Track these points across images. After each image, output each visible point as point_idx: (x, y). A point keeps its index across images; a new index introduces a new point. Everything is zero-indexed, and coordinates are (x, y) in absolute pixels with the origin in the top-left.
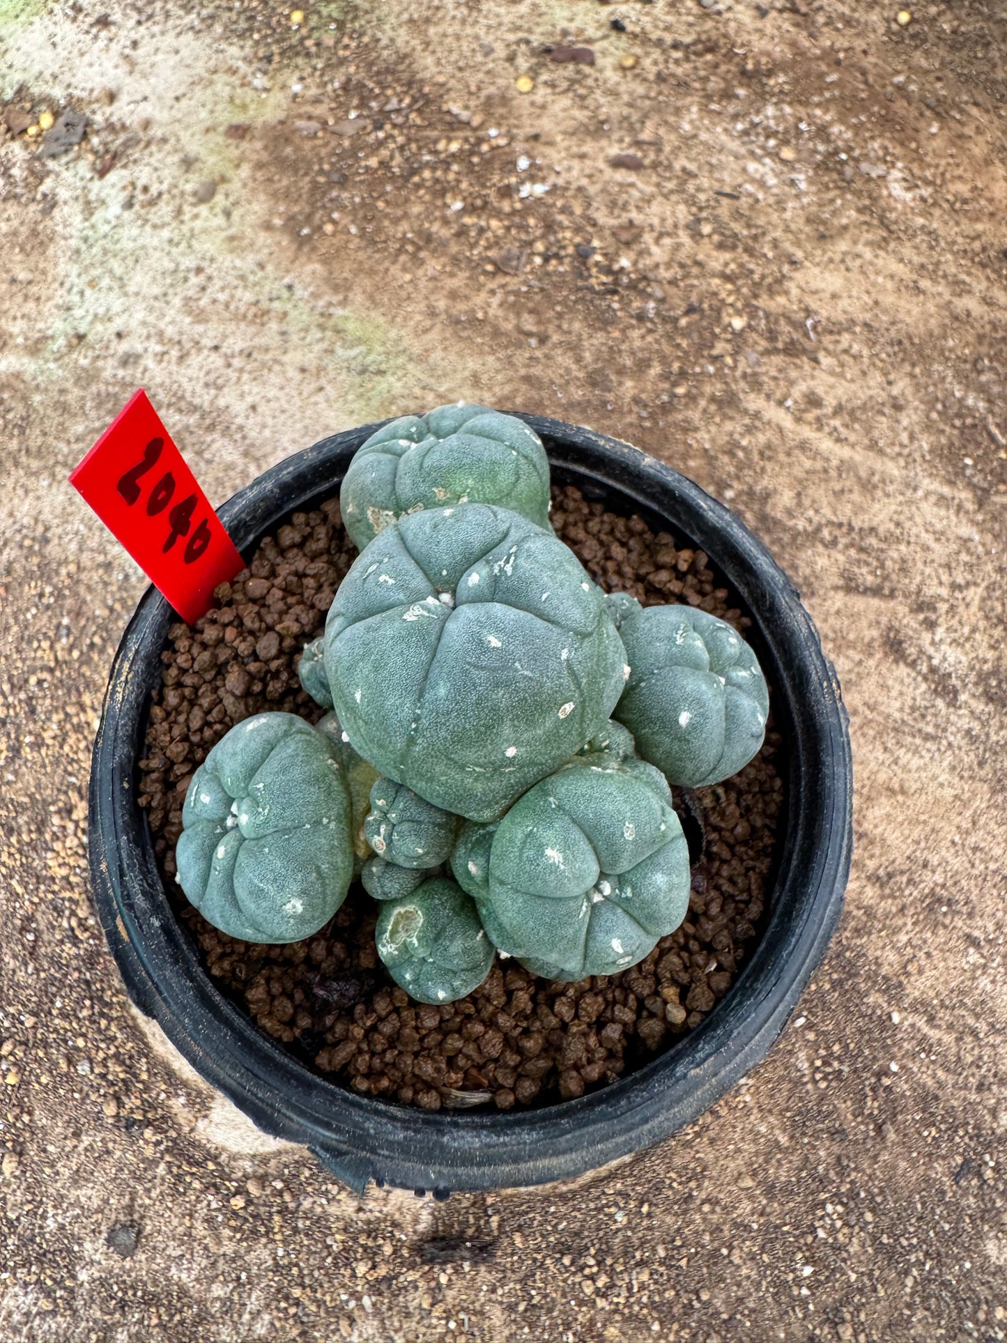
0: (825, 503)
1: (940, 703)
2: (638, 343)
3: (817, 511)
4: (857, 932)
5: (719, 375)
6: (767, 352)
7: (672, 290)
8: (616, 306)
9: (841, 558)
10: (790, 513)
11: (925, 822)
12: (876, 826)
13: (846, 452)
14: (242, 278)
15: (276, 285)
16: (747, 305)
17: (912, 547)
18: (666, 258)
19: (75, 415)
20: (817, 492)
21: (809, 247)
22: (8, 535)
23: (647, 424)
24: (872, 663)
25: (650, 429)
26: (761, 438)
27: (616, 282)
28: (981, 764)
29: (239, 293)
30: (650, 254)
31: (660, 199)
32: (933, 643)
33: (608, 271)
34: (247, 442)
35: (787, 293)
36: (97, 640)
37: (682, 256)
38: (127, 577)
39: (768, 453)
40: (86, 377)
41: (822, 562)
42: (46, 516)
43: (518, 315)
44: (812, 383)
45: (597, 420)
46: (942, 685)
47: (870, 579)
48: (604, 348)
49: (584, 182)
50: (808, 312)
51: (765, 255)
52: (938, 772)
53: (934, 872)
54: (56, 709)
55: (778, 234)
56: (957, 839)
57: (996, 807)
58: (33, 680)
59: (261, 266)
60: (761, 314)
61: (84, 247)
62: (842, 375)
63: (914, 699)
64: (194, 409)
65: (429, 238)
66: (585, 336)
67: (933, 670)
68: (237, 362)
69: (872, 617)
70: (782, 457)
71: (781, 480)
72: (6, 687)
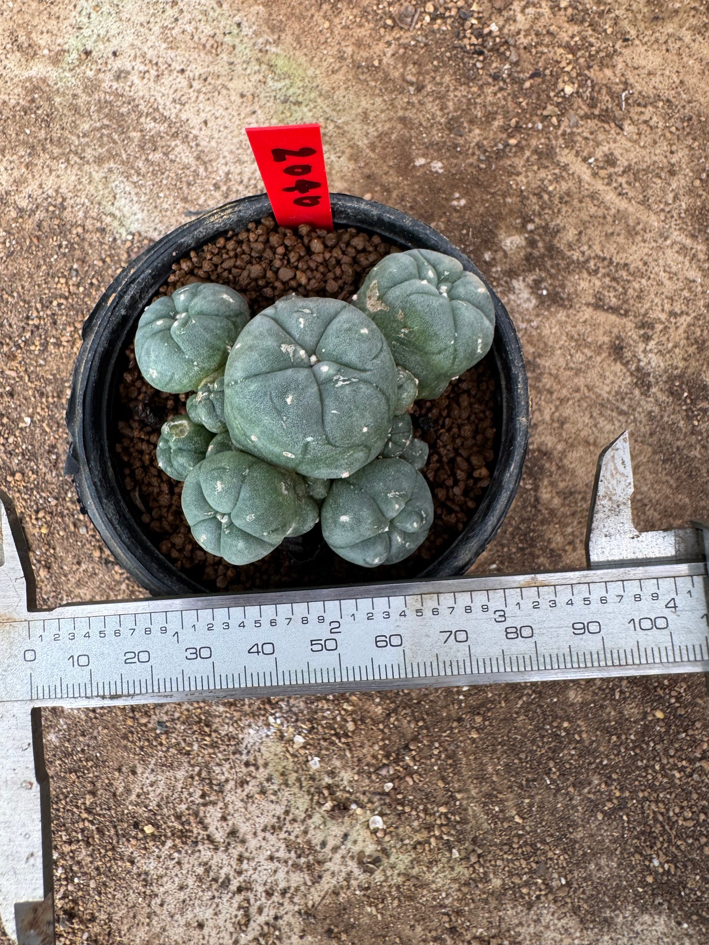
0: (597, 242)
1: (637, 392)
2: (490, 98)
3: (590, 247)
5: (545, 131)
6: (586, 117)
7: (525, 56)
8: (479, 65)
9: (598, 283)
10: (570, 246)
13: (623, 204)
14: (205, 13)
15: (229, 22)
16: (580, 74)
17: (651, 282)
18: (527, 26)
19: (83, 116)
20: (595, 233)
21: (642, 26)
22: (39, 201)
23: (483, 166)
24: (599, 359)
25: (485, 171)
26: (564, 186)
27: (483, 45)
28: (651, 435)
29: (201, 26)
30: (515, 21)
32: (645, 351)
33: (479, 35)
34: (199, 148)
35: (614, 66)
36: (95, 281)
37: (539, 26)
38: (115, 240)
39: (566, 199)
40: (91, 87)
41: (583, 284)
43: (405, 65)
44: (613, 145)
45: (447, 159)
46: (642, 380)
47: (614, 301)
48: (464, 100)
50: (626, 85)
51: (605, 31)
54: (69, 324)
57: (653, 462)
58: (55, 303)
59: (220, 3)
60: (589, 82)
62: (637, 142)
63: (620, 387)
64: (165, 119)
66: (452, 88)
67: (638, 369)
68: (196, 85)
69: (608, 328)
70: (575, 202)
71: (570, 220)
72: (39, 306)
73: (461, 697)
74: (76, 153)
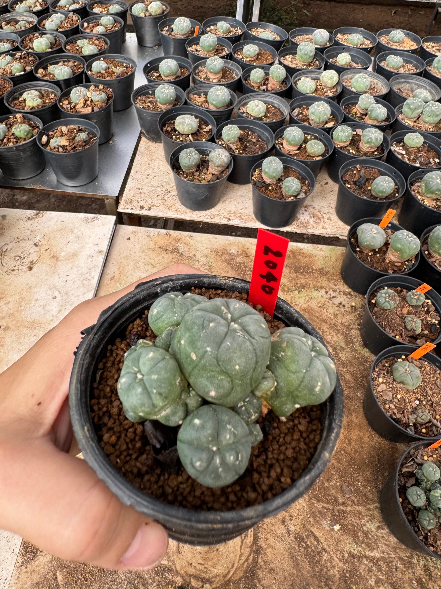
1: (287, 535)
4: (258, 569)
46: (288, 532)
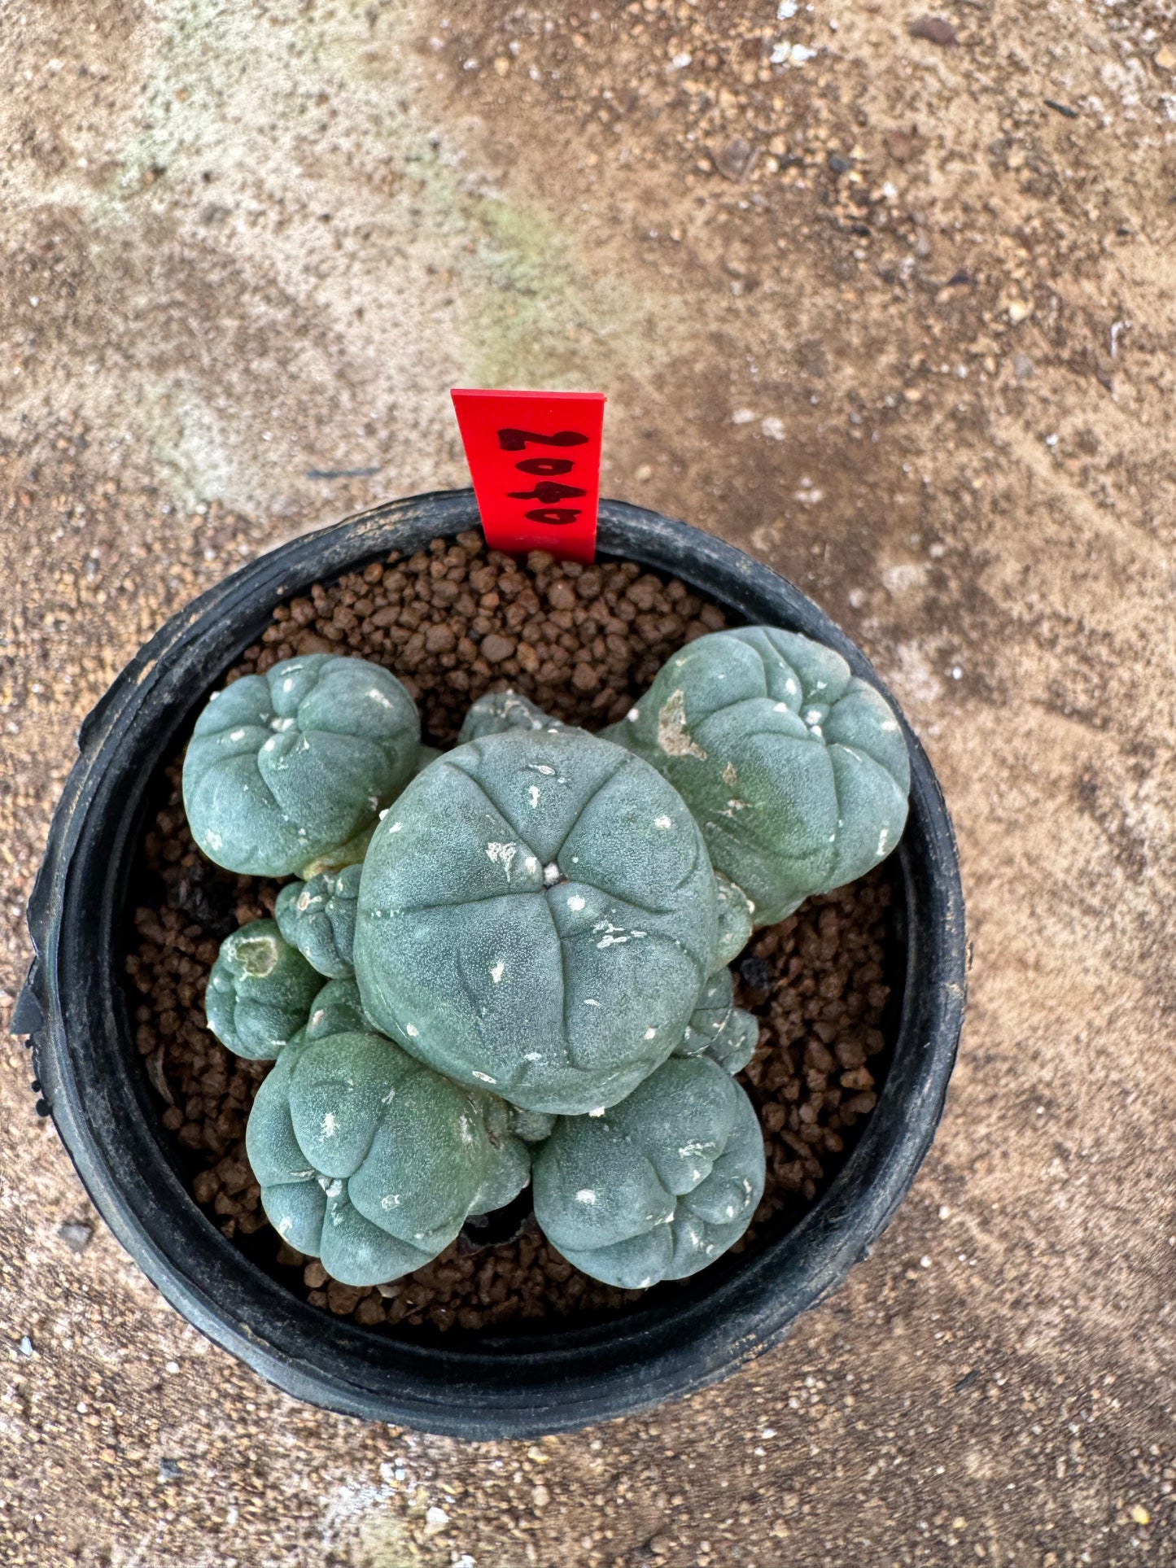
0: (1056, 589)
1: (1119, 873)
2: (875, 314)
3: (1043, 596)
5: (972, 382)
6: (1046, 361)
7: (943, 244)
8: (860, 254)
9: (1055, 665)
10: (1007, 592)
11: (1051, 1009)
12: (991, 1000)
13: (1106, 524)
14: (376, 120)
15: (418, 139)
16: (1039, 286)
17: (1150, 670)
18: (948, 194)
19: (138, 282)
20: (1052, 571)
21: (1152, 211)
22: (41, 428)
23: (857, 434)
24: (1050, 806)
25: (859, 443)
26: (1001, 482)
27: (869, 219)
28: (1143, 957)
29: (368, 141)
30: (927, 182)
31: (965, 97)
32: (1135, 797)
33: (863, 200)
34: (345, 359)
35: (1099, 277)
36: (128, 584)
37: (970, 195)
38: (173, 511)
39: (1004, 504)
40: (160, 230)
41: (1028, 665)
42: (88, 412)
43: (727, 242)
44: (1091, 417)
45: (794, 415)
46: (1129, 852)
47: (1082, 701)
48: (829, 314)
49: (866, 52)
50: (1120, 312)
51: (1086, 214)
52: (1088, 954)
53: (1042, 1066)
54: (72, 660)
55: (1113, 184)
56: (1084, 1036)
57: (1144, 1010)
58: (49, 619)
59: (404, 106)
60: (1054, 302)
61: (178, 38)
62: (1136, 415)
63: (1088, 862)
64: (286, 300)
65: (633, 102)
66: (808, 289)
67: (1123, 831)
68: (350, 244)
69: (1069, 749)
70: (1020, 514)
71: (1010, 544)
72: (19, 622)
73: (760, 1452)
74: (118, 347)
